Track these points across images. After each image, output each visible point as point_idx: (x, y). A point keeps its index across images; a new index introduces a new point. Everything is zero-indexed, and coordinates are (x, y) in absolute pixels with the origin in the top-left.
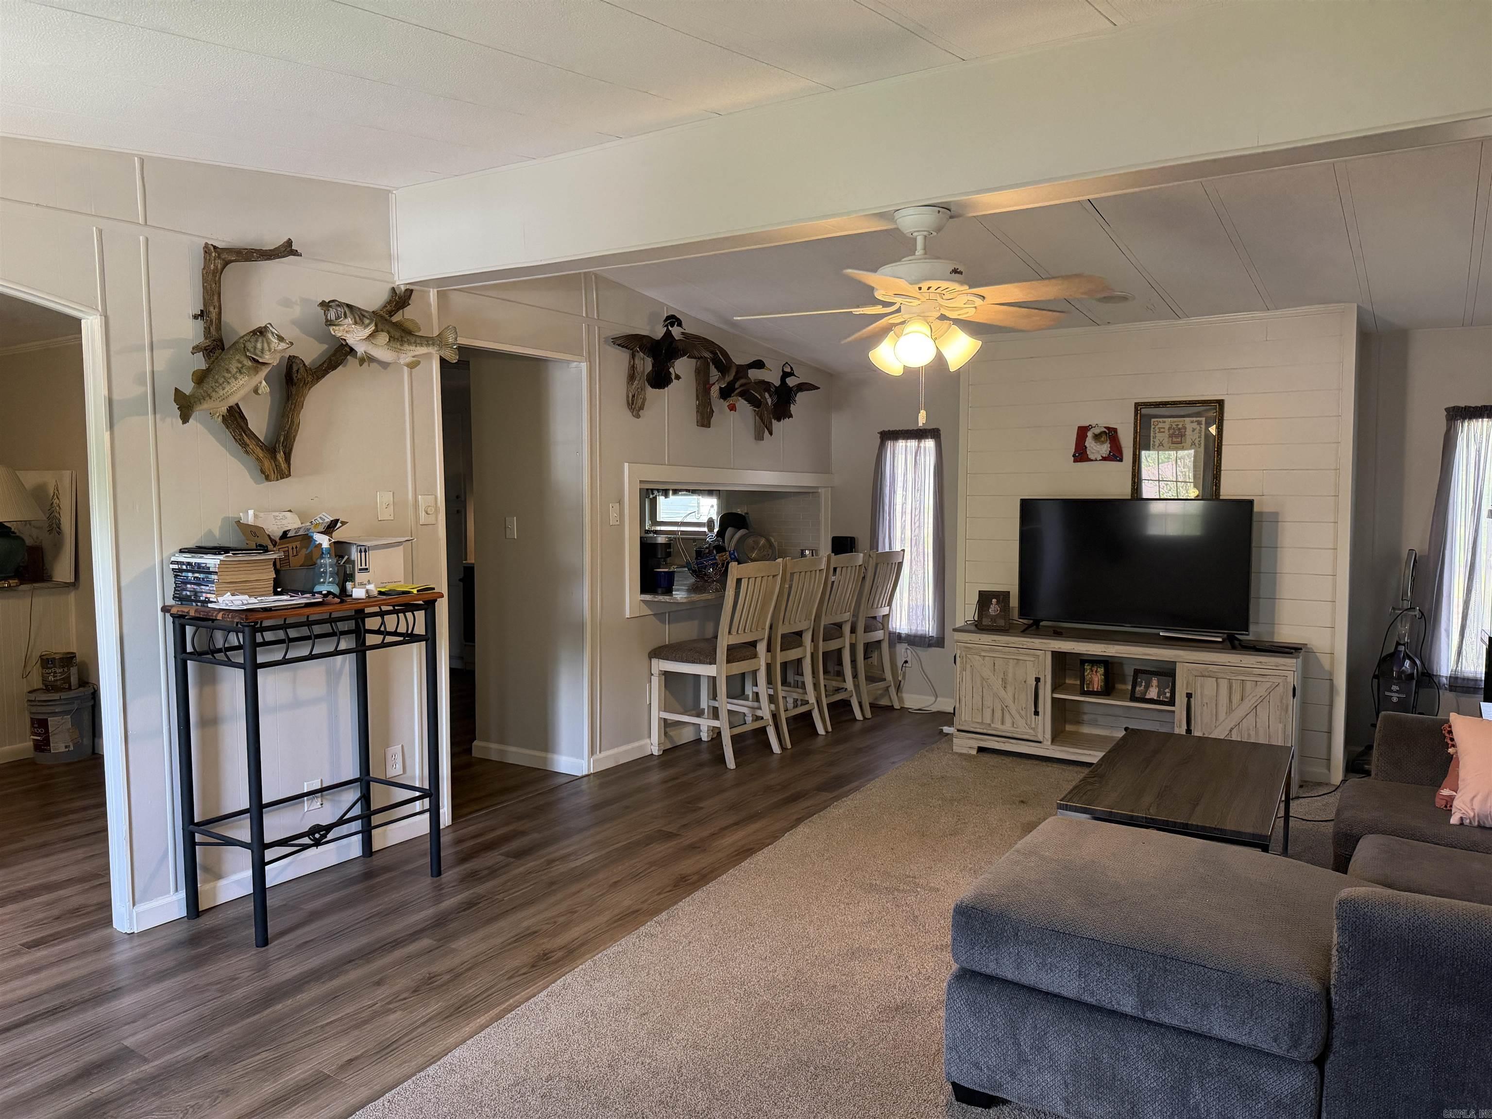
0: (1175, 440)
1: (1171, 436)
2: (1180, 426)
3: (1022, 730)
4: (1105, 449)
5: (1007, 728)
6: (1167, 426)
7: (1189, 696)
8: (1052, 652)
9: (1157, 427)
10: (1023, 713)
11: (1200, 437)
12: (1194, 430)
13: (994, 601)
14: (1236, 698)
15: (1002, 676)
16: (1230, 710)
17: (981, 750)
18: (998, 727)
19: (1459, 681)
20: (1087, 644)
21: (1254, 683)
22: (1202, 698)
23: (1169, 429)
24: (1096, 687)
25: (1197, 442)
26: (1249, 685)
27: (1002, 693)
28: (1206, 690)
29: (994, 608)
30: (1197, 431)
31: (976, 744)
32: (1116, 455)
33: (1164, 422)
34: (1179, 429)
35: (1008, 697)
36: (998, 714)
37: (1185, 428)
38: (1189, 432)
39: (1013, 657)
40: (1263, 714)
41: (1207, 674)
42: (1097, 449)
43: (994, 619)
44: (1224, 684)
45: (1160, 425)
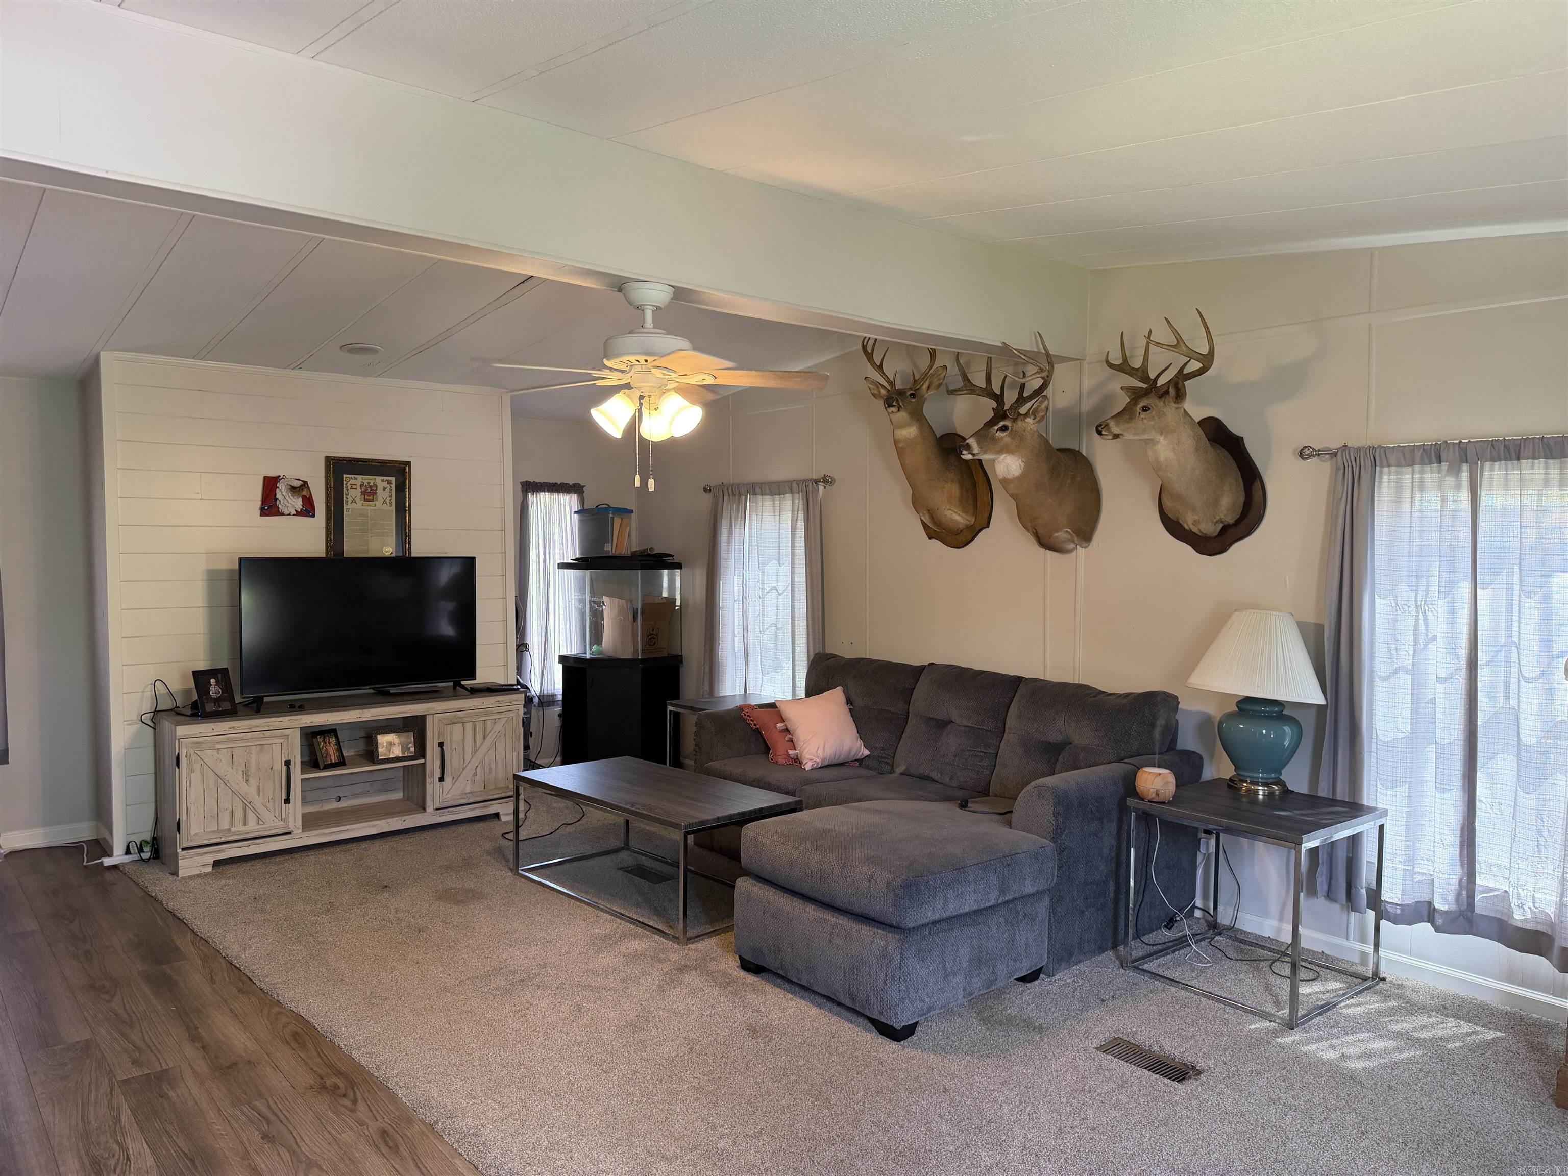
0: (367, 497)
1: (363, 493)
2: (371, 484)
3: (272, 823)
4: (298, 503)
5: (252, 828)
6: (358, 482)
7: (441, 745)
8: (300, 728)
9: (349, 483)
10: (270, 805)
11: (391, 496)
12: (385, 489)
13: (213, 681)
14: (479, 738)
15: (242, 768)
16: (475, 751)
17: (217, 864)
18: (240, 829)
19: (545, 698)
20: (341, 713)
21: (493, 721)
22: (451, 744)
23: (361, 486)
24: (333, 758)
25: (388, 501)
26: (489, 724)
27: (244, 788)
28: (455, 736)
29: (214, 689)
30: (388, 490)
31: (210, 859)
32: (308, 510)
33: (356, 479)
34: (371, 487)
35: (250, 790)
36: (239, 814)
37: (377, 487)
38: (380, 491)
39: (256, 743)
40: (500, 748)
41: (456, 721)
42: (290, 502)
43: (216, 701)
44: (469, 726)
45: (353, 482)
